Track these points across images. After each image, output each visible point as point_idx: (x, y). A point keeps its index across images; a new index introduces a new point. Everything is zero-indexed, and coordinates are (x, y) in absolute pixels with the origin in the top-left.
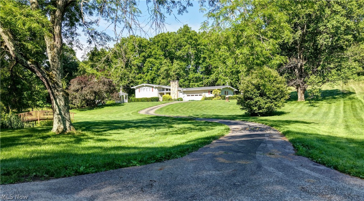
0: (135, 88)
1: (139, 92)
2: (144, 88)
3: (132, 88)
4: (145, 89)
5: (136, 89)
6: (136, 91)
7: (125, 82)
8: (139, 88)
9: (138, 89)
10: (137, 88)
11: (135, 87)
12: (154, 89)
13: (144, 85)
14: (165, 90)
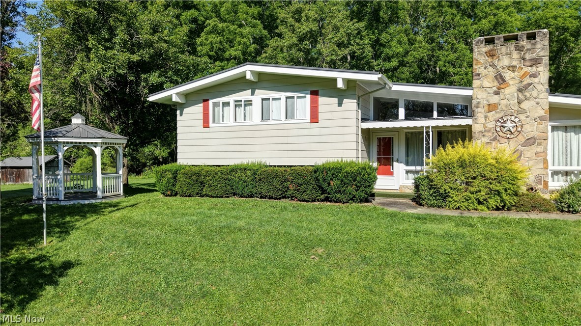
0: (175, 99)
1: (206, 125)
2: (245, 95)
3: (152, 98)
4: (249, 103)
5: (182, 106)
6: (179, 118)
7: (103, 60)
8: (203, 96)
9: (199, 108)
10: (191, 98)
11: (173, 94)
12: (326, 103)
13: (249, 76)
14: (402, 112)
